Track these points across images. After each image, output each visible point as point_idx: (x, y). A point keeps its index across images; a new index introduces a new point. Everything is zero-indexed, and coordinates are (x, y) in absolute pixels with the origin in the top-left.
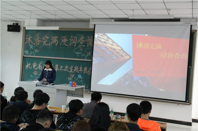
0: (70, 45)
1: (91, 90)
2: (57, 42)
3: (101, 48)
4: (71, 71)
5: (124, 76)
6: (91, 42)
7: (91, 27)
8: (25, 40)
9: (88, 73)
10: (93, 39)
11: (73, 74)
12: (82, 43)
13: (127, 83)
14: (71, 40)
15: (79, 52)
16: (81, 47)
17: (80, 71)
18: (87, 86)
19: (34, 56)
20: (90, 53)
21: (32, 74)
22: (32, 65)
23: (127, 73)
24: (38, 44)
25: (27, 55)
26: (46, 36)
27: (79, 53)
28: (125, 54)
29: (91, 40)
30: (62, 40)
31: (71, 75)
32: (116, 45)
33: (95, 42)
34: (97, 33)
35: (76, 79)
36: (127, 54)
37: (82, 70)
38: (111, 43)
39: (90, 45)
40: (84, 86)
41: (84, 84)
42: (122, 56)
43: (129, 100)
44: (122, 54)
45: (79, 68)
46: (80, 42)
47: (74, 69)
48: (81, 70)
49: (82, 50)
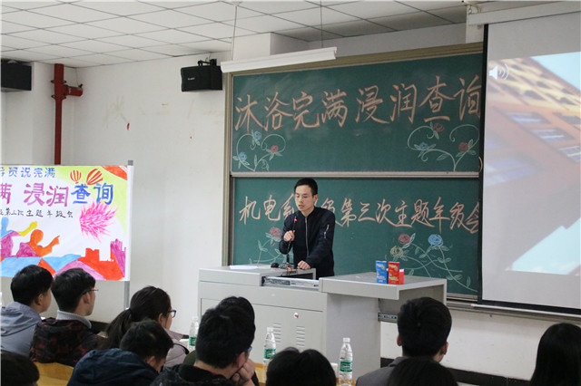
0: (392, 119)
1: (483, 299)
2: (342, 112)
3: (517, 119)
4: (402, 221)
6: (474, 98)
7: (474, 36)
8: (233, 116)
9: (470, 227)
10: (480, 86)
11: (409, 232)
12: (436, 107)
14: (394, 99)
15: (429, 143)
16: (434, 121)
17: (435, 218)
18: (469, 281)
19: (266, 170)
20: (470, 145)
21: (265, 240)
22: (260, 207)
24: (279, 126)
25: (243, 169)
26: (304, 94)
27: (429, 150)
29: (473, 90)
30: (360, 102)
31: (401, 238)
33: (489, 97)
34: (498, 60)
35: (421, 253)
37: (442, 215)
38: (560, 95)
39: (470, 112)
45: (431, 206)
46: (432, 106)
47: (410, 212)
48: (438, 217)
49: (438, 137)
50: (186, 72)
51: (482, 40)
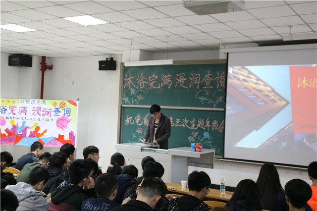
1: (225, 157)
2: (169, 83)
3: (239, 89)
4: (193, 127)
5: (278, 133)
6: (223, 80)
7: (222, 56)
8: (123, 82)
9: (220, 129)
10: (225, 76)
11: (196, 131)
12: (208, 83)
13: (284, 144)
14: (191, 79)
15: (205, 97)
16: (207, 88)
17: (206, 126)
18: (219, 150)
19: (137, 105)
20: (221, 98)
21: (135, 132)
22: (134, 119)
23: (283, 129)
24: (143, 87)
25: (127, 104)
26: (154, 75)
27: (205, 99)
28: (278, 97)
29: (222, 77)
30: (177, 79)
31: (193, 133)
32: (263, 84)
33: (229, 80)
34: (232, 66)
35: (200, 139)
36: (282, 98)
37: (209, 125)
38: (255, 81)
39: (221, 85)
40: (213, 151)
41: (213, 148)
42: (274, 101)
43: (288, 172)
44: (273, 97)
45: (205, 121)
46: (206, 82)
47: (196, 123)
48: (208, 125)
49: (208, 94)
50: (101, 63)
51: (226, 58)
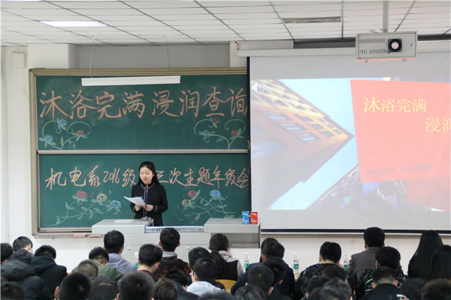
2: (140, 107)
3: (271, 117)
5: (338, 183)
6: (241, 102)
7: (236, 62)
8: (38, 107)
9: (240, 184)
10: (246, 95)
11: (196, 189)
12: (214, 107)
13: (347, 200)
14: (182, 101)
15: (210, 130)
16: (213, 117)
17: (215, 179)
20: (239, 132)
21: (71, 201)
22: (65, 177)
23: (345, 177)
24: (84, 116)
25: (49, 147)
26: (106, 93)
27: (210, 135)
28: (335, 128)
29: (240, 97)
30: (155, 101)
31: (190, 194)
32: (311, 108)
34: (257, 80)
35: (205, 202)
36: (341, 130)
37: (220, 177)
38: (297, 104)
39: (238, 111)
41: (229, 215)
42: (329, 134)
43: (353, 242)
44: (327, 129)
45: (211, 172)
46: (211, 106)
47: (196, 176)
48: (217, 178)
49: (216, 126)
51: (245, 65)
